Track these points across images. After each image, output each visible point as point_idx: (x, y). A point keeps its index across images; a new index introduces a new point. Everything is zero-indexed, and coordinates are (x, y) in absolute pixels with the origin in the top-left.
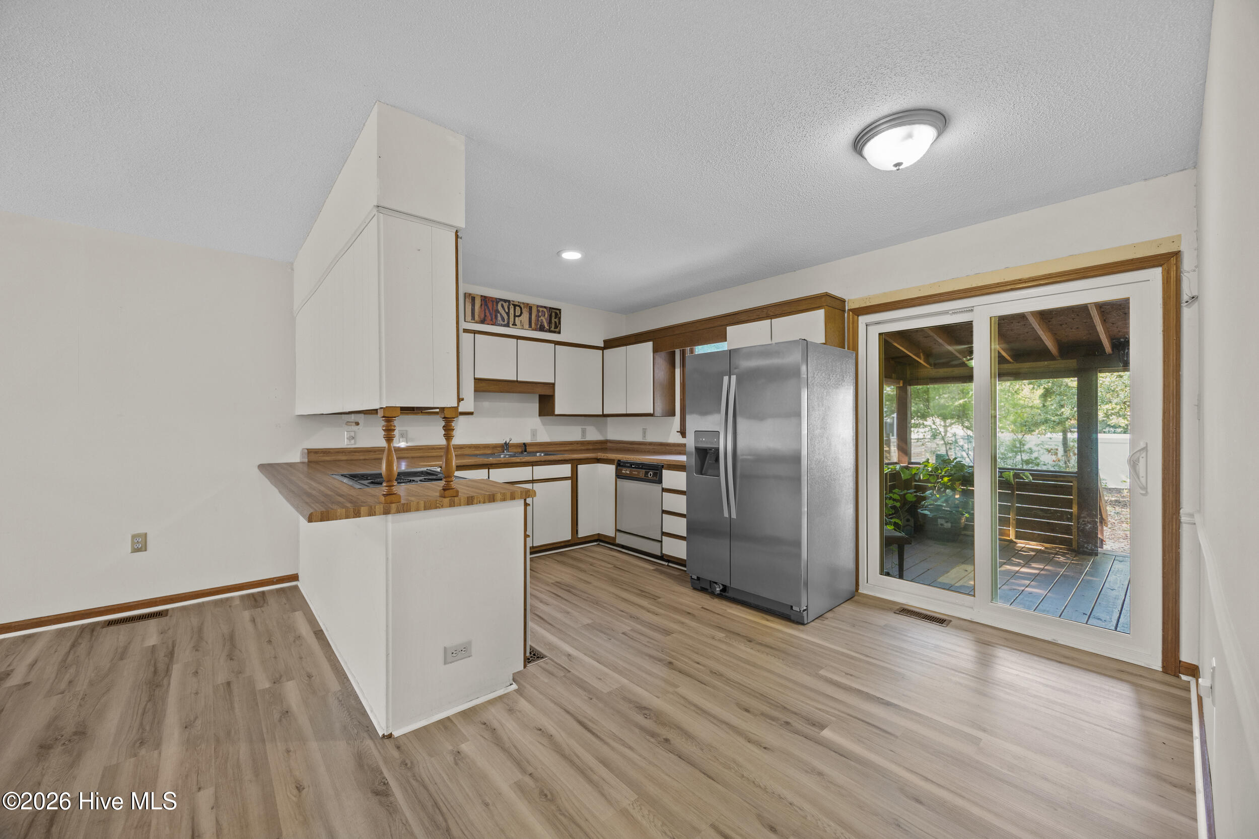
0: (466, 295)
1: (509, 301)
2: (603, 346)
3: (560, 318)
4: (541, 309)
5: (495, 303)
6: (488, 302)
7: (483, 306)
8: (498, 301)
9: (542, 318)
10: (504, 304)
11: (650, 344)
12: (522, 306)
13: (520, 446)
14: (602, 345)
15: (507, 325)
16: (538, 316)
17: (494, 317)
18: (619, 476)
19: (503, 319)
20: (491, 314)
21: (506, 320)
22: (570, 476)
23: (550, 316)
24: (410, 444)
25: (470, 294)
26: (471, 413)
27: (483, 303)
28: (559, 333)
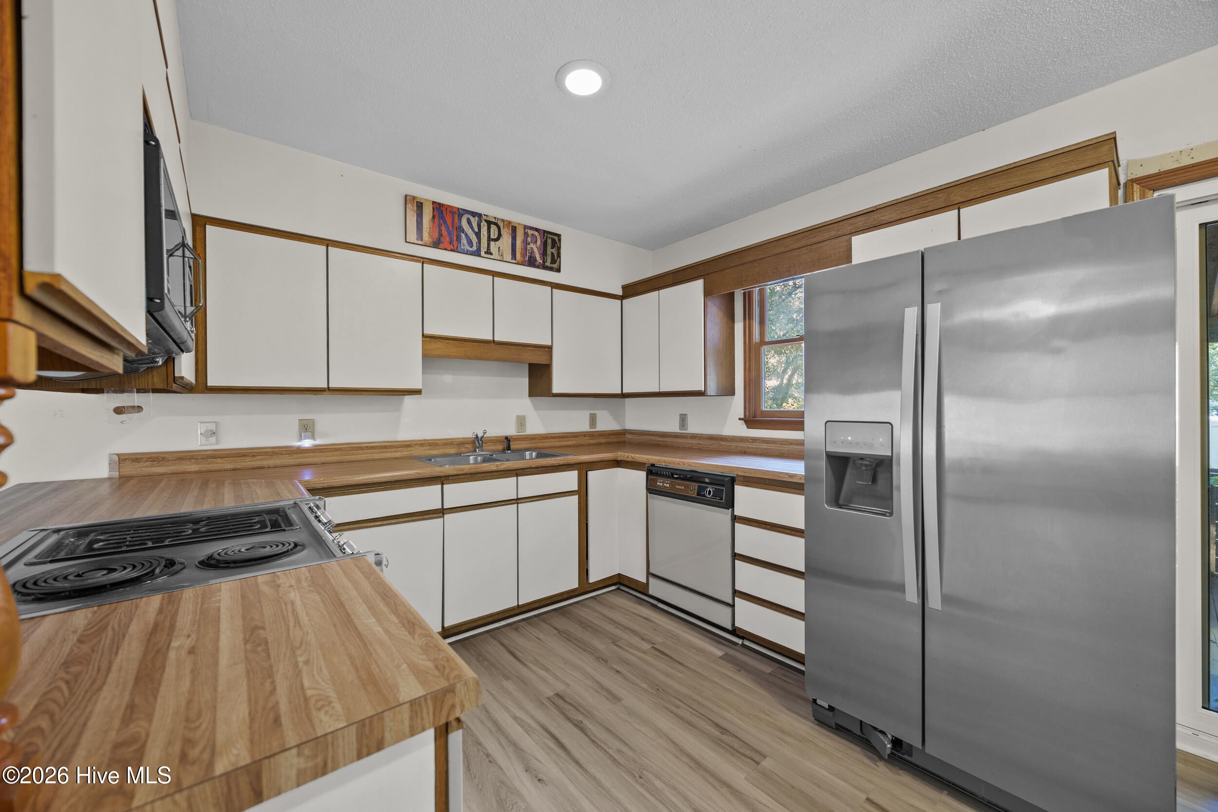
0: (408, 198)
1: (480, 215)
2: (621, 294)
3: (559, 249)
4: (530, 232)
5: (456, 216)
6: (444, 212)
7: (436, 220)
8: (461, 213)
9: (532, 245)
10: (472, 219)
11: (700, 283)
12: (501, 225)
13: (502, 442)
14: (620, 292)
15: (477, 253)
16: (525, 243)
17: (455, 238)
18: (652, 490)
19: (470, 243)
20: (449, 233)
21: (475, 244)
22: (577, 489)
23: (545, 244)
24: (318, 442)
25: (414, 198)
26: (418, 392)
27: (436, 213)
28: (558, 270)
